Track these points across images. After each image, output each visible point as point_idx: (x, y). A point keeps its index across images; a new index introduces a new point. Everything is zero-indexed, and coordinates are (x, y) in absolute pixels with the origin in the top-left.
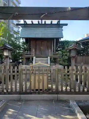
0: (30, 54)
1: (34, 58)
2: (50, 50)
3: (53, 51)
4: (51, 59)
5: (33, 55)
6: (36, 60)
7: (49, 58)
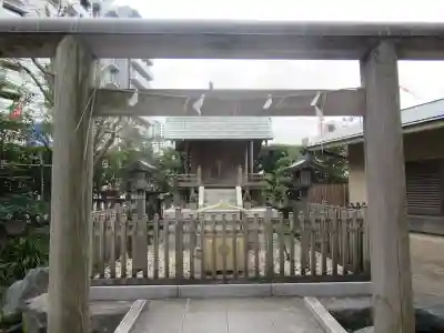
0: (189, 181)
1: (201, 189)
2: (240, 169)
3: (249, 171)
4: (243, 192)
5: (196, 181)
6: (205, 195)
7: (239, 189)
